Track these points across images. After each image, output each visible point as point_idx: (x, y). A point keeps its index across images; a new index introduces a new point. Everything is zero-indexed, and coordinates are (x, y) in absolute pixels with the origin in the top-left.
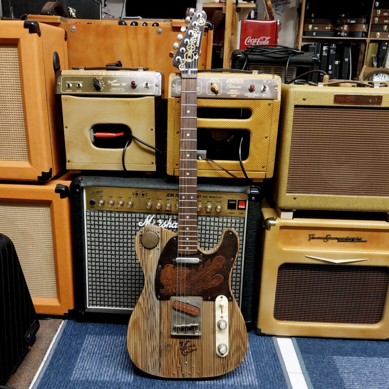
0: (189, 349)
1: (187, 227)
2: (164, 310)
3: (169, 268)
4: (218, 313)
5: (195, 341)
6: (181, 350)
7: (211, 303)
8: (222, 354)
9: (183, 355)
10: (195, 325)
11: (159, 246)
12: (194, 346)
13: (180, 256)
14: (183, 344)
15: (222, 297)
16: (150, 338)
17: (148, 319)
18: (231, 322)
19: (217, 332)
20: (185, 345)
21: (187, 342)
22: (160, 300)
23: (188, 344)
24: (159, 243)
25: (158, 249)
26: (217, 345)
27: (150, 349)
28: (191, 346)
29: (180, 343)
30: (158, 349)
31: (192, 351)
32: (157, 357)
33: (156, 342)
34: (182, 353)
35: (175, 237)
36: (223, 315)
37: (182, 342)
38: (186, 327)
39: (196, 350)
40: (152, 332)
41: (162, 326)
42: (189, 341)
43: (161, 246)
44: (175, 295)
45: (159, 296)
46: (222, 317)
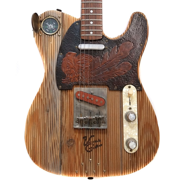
0: (93, 145)
1: (91, 9)
2: (66, 101)
3: (71, 56)
4: (126, 104)
5: (100, 136)
6: (85, 145)
7: (118, 93)
8: (131, 150)
9: (88, 151)
10: (100, 116)
11: (60, 33)
12: (100, 141)
13: (83, 43)
14: (86, 139)
15: (129, 87)
16: (50, 132)
17: (48, 111)
18: (140, 115)
19: (125, 125)
20: (89, 139)
21: (91, 137)
22: (62, 90)
23: (93, 139)
24: (60, 29)
25: (59, 36)
26: (125, 140)
27: (50, 145)
28: (96, 141)
29: (84, 138)
30: (59, 145)
31: (97, 146)
32: (58, 153)
33: (56, 137)
34: (86, 149)
35: (77, 22)
36: (131, 106)
37: (86, 137)
38: (90, 120)
39: (101, 145)
40: (53, 125)
41: (64, 118)
42: (93, 136)
43: (62, 33)
44: (77, 85)
45: (60, 86)
46: (130, 108)
